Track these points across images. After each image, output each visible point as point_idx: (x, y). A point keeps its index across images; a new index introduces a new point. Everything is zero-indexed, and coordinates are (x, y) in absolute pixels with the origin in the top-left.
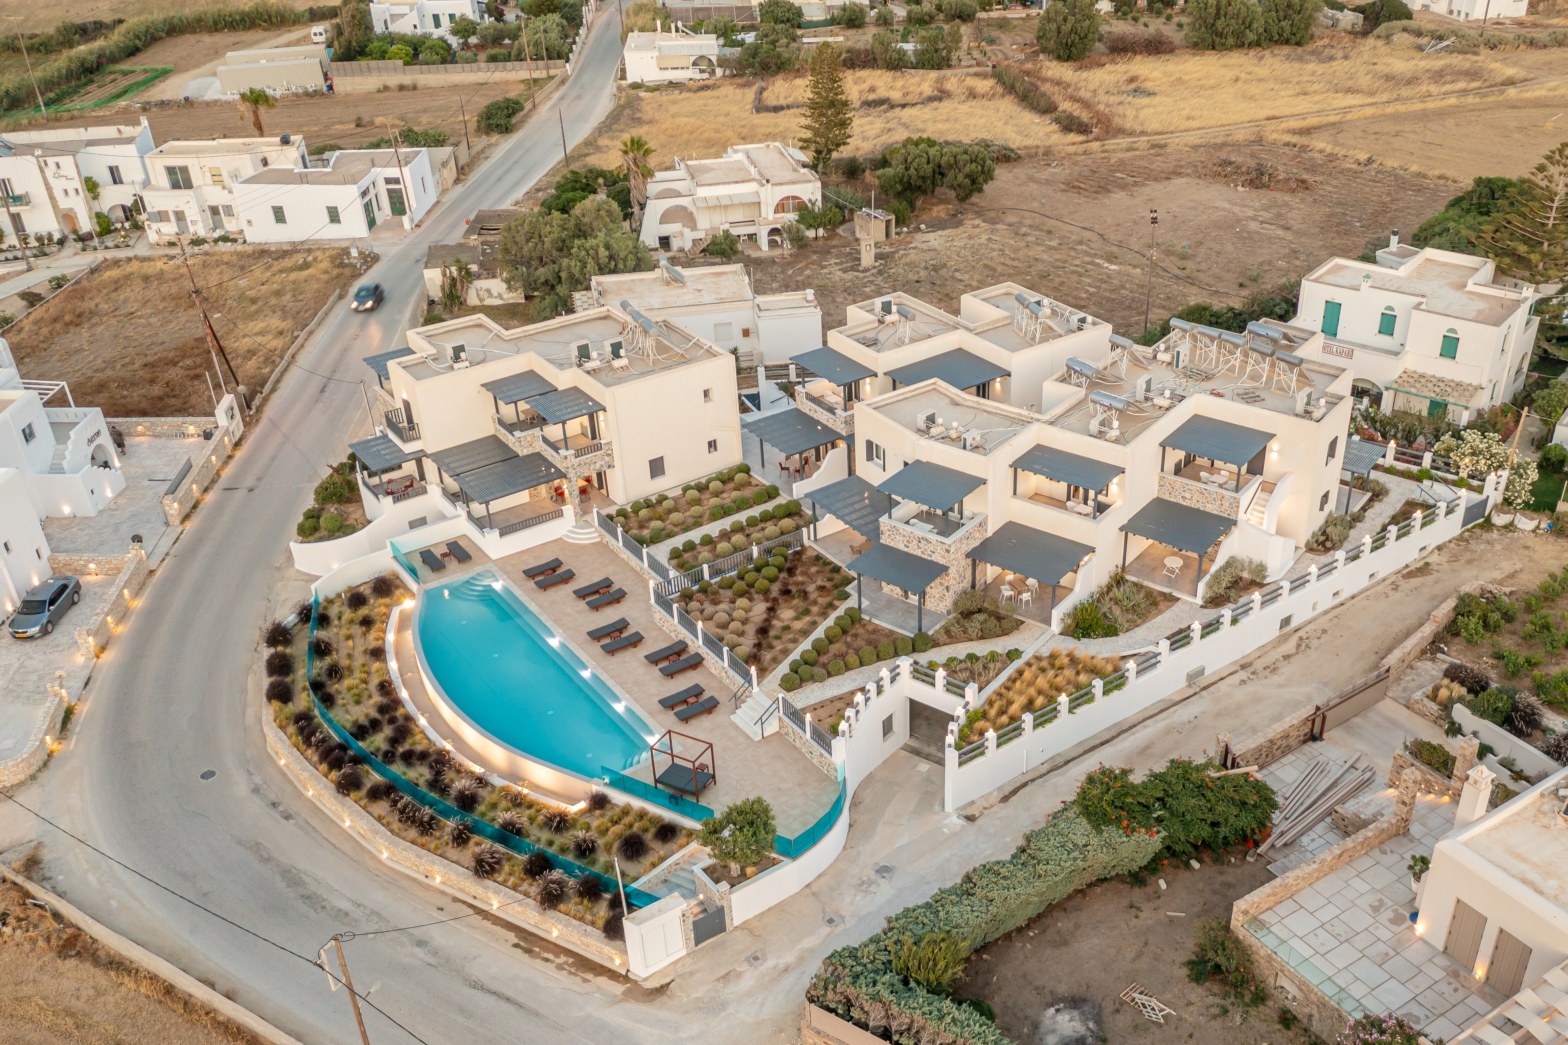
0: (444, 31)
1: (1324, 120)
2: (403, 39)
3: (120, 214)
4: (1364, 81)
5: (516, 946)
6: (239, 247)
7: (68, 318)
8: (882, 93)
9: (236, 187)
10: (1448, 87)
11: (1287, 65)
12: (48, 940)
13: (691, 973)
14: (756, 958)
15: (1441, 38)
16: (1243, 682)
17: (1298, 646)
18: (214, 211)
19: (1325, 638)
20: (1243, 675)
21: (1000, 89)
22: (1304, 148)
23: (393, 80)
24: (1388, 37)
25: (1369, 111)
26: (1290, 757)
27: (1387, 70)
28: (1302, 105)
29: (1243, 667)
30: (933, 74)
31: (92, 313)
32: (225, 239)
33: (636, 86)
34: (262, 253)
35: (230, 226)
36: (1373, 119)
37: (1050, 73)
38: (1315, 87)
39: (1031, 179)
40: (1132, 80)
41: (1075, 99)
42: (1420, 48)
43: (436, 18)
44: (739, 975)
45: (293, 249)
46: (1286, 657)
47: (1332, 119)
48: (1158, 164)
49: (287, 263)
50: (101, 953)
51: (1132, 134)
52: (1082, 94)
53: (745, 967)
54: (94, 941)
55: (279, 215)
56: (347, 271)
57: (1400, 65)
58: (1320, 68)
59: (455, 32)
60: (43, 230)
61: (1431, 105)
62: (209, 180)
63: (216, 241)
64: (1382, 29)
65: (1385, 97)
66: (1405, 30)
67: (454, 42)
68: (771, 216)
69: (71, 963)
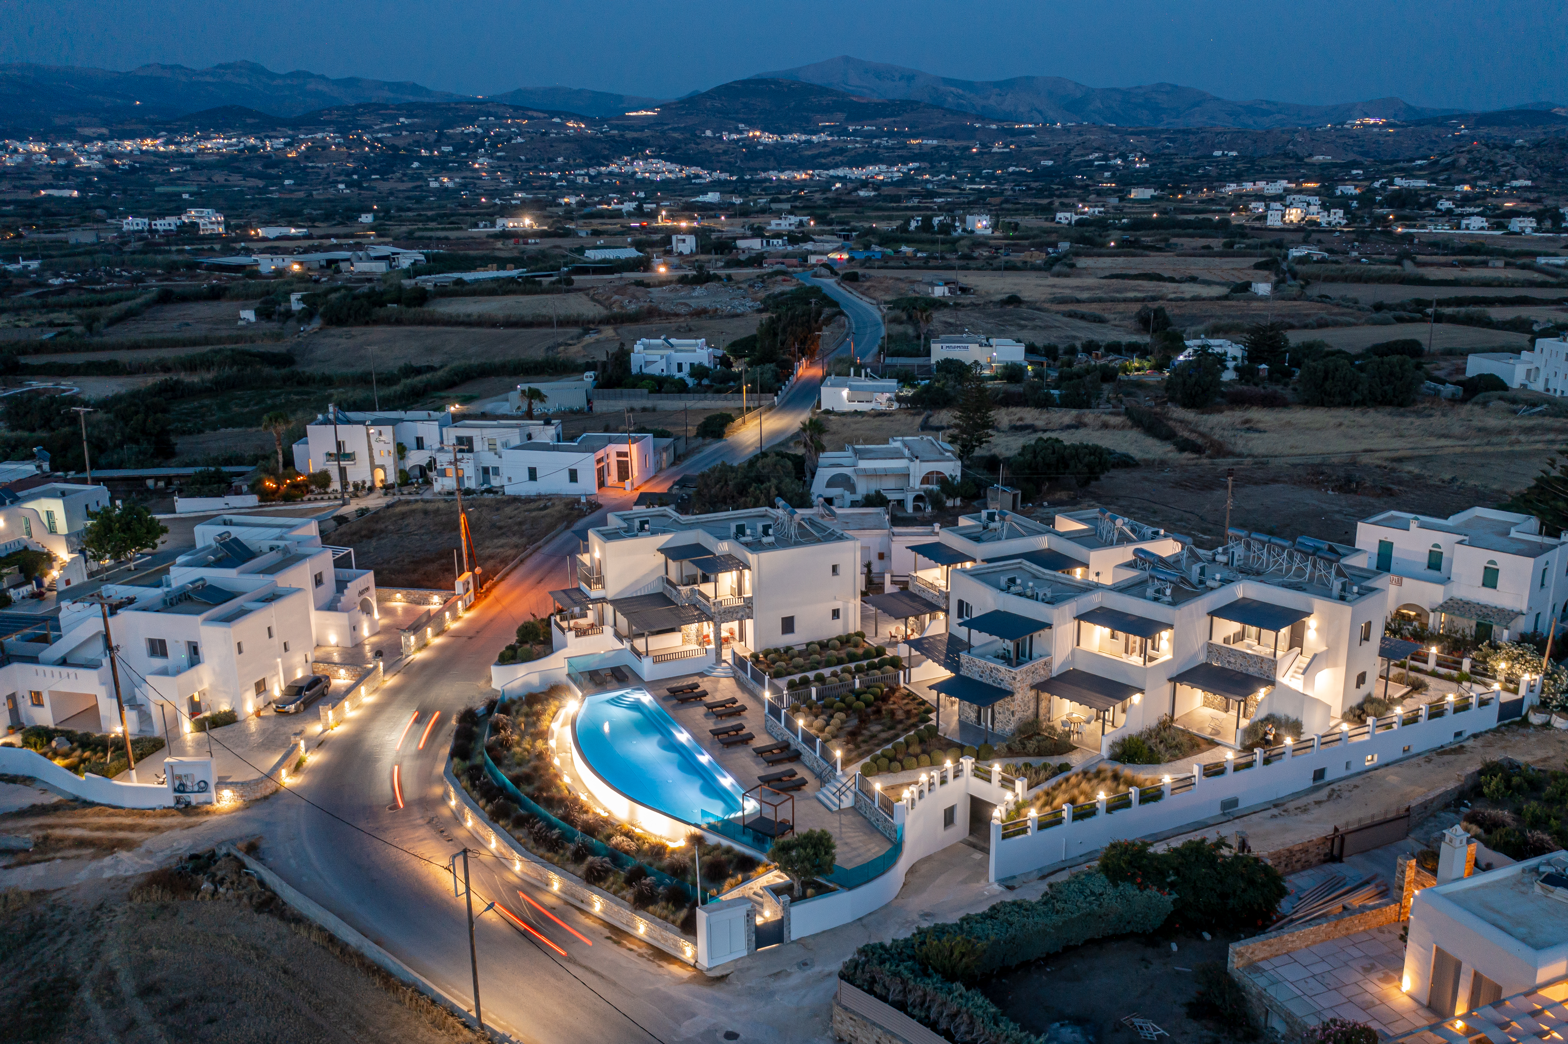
0: (684, 374)
1: (1416, 453)
2: (652, 377)
3: (417, 472)
4: (1457, 430)
5: (608, 938)
6: (498, 497)
7: (364, 533)
8: (1028, 421)
9: (506, 453)
10: (1536, 438)
11: (1388, 418)
12: (251, 898)
13: (749, 969)
14: (805, 964)
15: (1534, 405)
16: (1274, 816)
17: (1330, 796)
18: (486, 471)
19: (1356, 791)
20: (1275, 811)
21: (1129, 423)
22: (1393, 470)
23: (638, 404)
24: (1485, 404)
25: (1458, 450)
26: (1310, 872)
27: (1480, 424)
28: (1397, 443)
29: (1276, 806)
30: (1074, 412)
31: (382, 531)
32: (489, 491)
33: (827, 412)
34: (515, 499)
35: (495, 482)
36: (1463, 455)
37: (1175, 415)
38: (1412, 432)
39: (1146, 479)
40: (1247, 421)
41: (1192, 431)
42: (1515, 412)
43: (680, 367)
44: (789, 975)
45: (539, 497)
46: (1318, 803)
47: (1424, 452)
48: (1259, 474)
49: (533, 506)
50: (288, 913)
51: (1240, 455)
52: (1201, 429)
53: (795, 969)
54: (284, 903)
55: (533, 474)
56: (576, 513)
57: (1492, 422)
58: (1418, 422)
59: (691, 375)
60: (359, 480)
61: (1517, 448)
62: (486, 448)
63: (482, 492)
64: (1480, 397)
65: (1475, 442)
66: (1501, 398)
67: (690, 382)
68: (917, 486)
69: (264, 916)
